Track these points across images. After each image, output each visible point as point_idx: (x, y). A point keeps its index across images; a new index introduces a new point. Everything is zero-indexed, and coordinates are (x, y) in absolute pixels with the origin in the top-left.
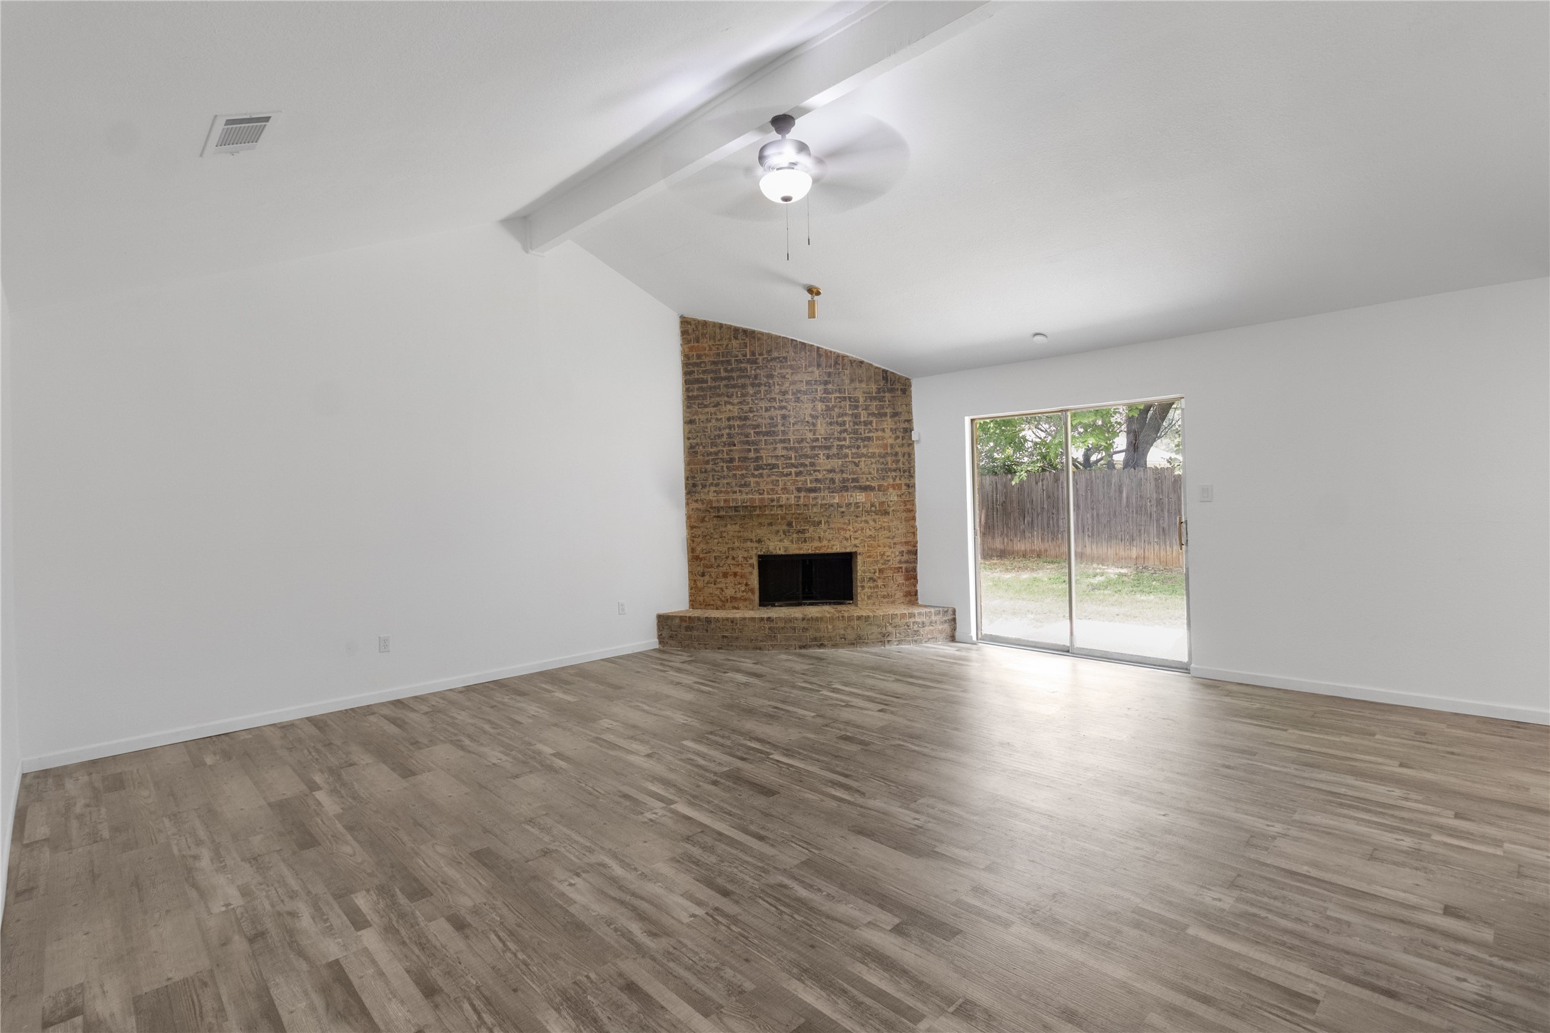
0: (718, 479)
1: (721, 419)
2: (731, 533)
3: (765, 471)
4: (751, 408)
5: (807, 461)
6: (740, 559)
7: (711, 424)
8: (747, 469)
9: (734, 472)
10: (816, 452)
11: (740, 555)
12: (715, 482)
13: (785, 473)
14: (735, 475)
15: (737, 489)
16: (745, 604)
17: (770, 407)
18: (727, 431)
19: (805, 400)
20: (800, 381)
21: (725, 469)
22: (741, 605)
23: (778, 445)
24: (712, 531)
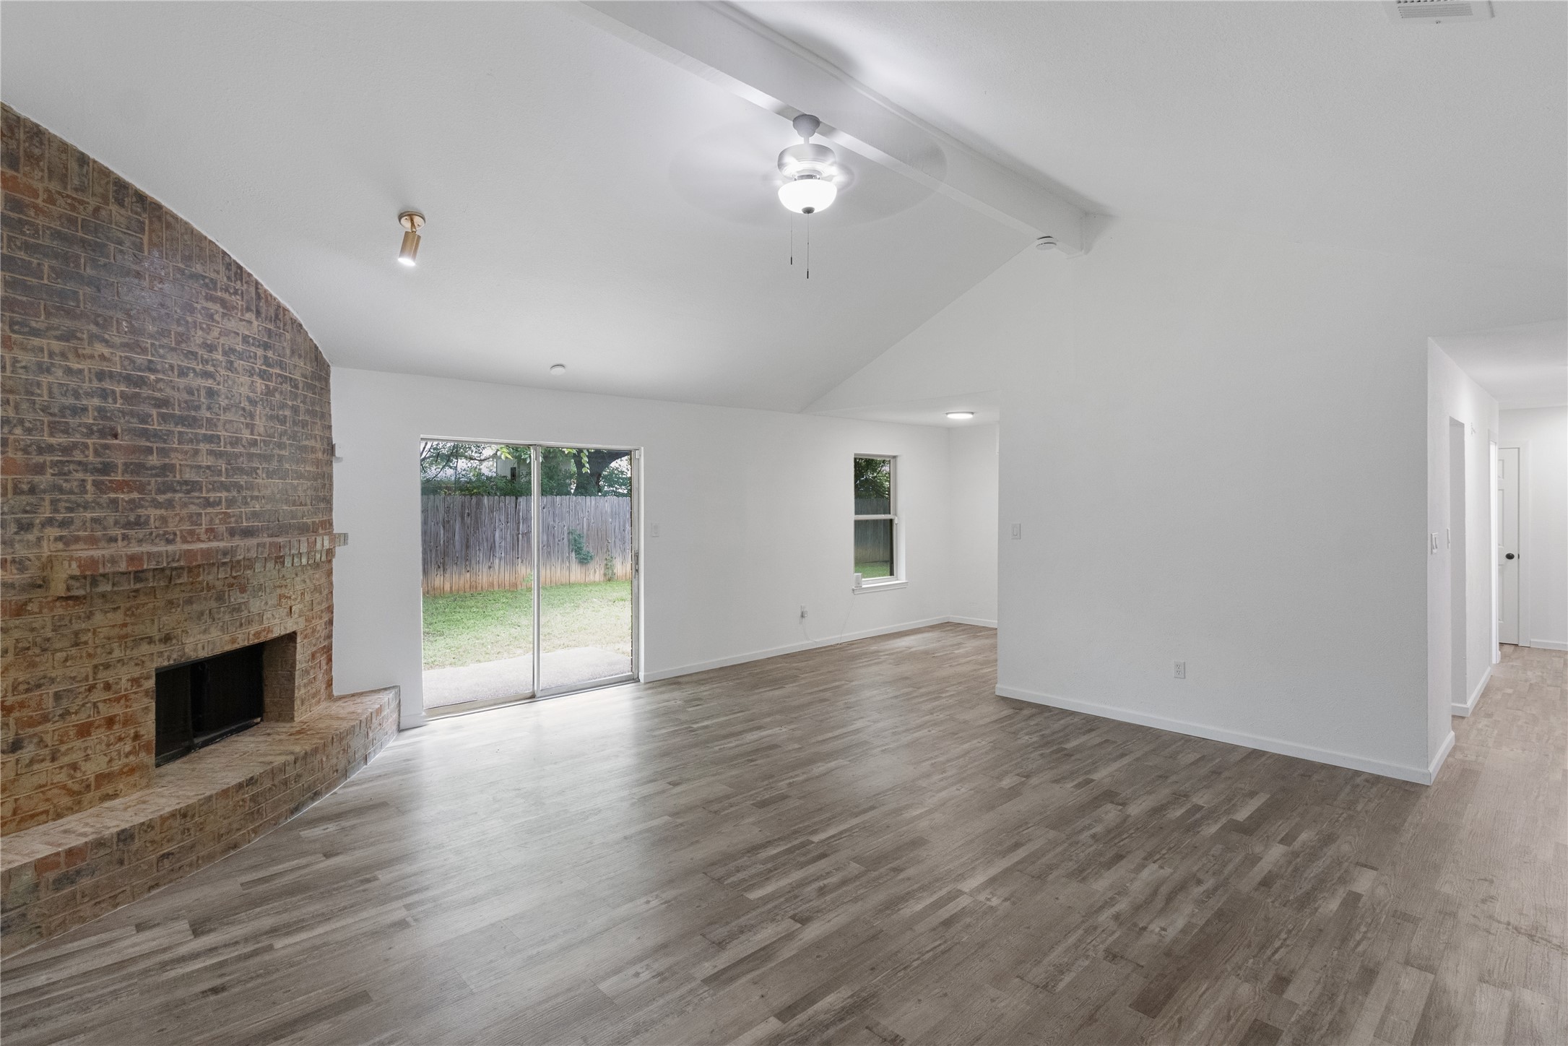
0: (70, 510)
1: (81, 371)
2: (104, 632)
3: (178, 496)
4: (150, 361)
5: (242, 480)
6: (124, 684)
7: (51, 379)
8: (141, 488)
9: (113, 495)
10: (255, 465)
11: (122, 676)
12: (59, 517)
13: (211, 500)
14: (114, 502)
15: (118, 532)
16: (131, 779)
17: (188, 368)
18: (96, 402)
19: (240, 369)
20: (235, 333)
21: (89, 487)
22: (121, 786)
23: (202, 445)
24: (50, 635)
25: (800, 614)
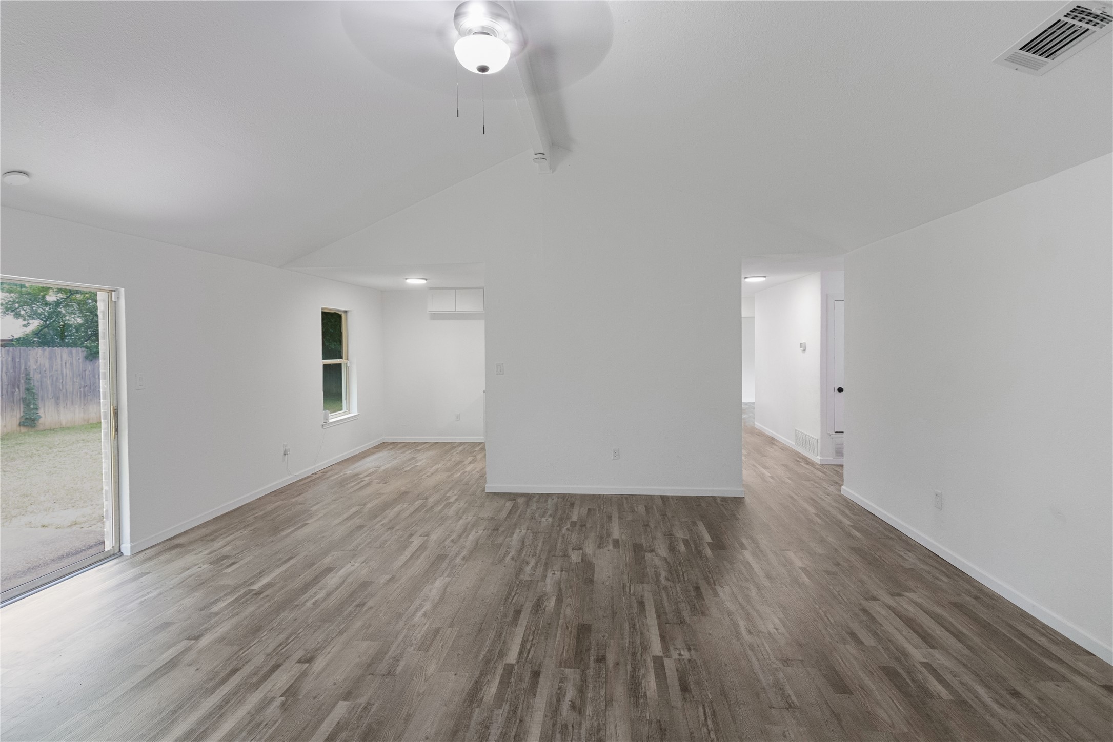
25: (283, 452)
